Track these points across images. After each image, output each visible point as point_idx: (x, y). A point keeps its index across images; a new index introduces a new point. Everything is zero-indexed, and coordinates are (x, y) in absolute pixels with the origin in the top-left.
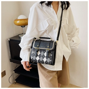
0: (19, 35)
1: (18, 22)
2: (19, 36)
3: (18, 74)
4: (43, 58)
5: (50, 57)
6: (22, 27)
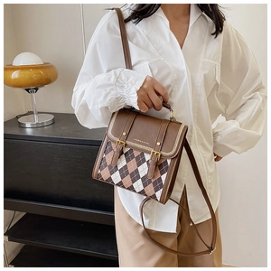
0: (17, 117)
1: (15, 75)
2: (20, 120)
3: (17, 244)
6: (27, 90)
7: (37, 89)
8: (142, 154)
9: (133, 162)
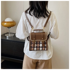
8: (40, 42)
9: (38, 44)
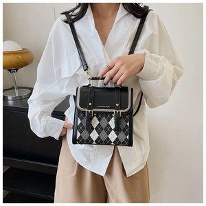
4: (108, 133)
5: (124, 130)
6: (10, 70)
7: (17, 70)
